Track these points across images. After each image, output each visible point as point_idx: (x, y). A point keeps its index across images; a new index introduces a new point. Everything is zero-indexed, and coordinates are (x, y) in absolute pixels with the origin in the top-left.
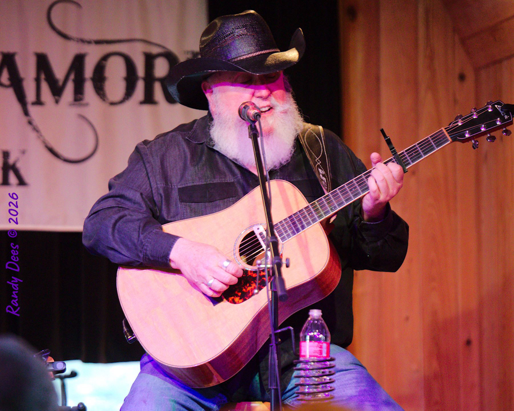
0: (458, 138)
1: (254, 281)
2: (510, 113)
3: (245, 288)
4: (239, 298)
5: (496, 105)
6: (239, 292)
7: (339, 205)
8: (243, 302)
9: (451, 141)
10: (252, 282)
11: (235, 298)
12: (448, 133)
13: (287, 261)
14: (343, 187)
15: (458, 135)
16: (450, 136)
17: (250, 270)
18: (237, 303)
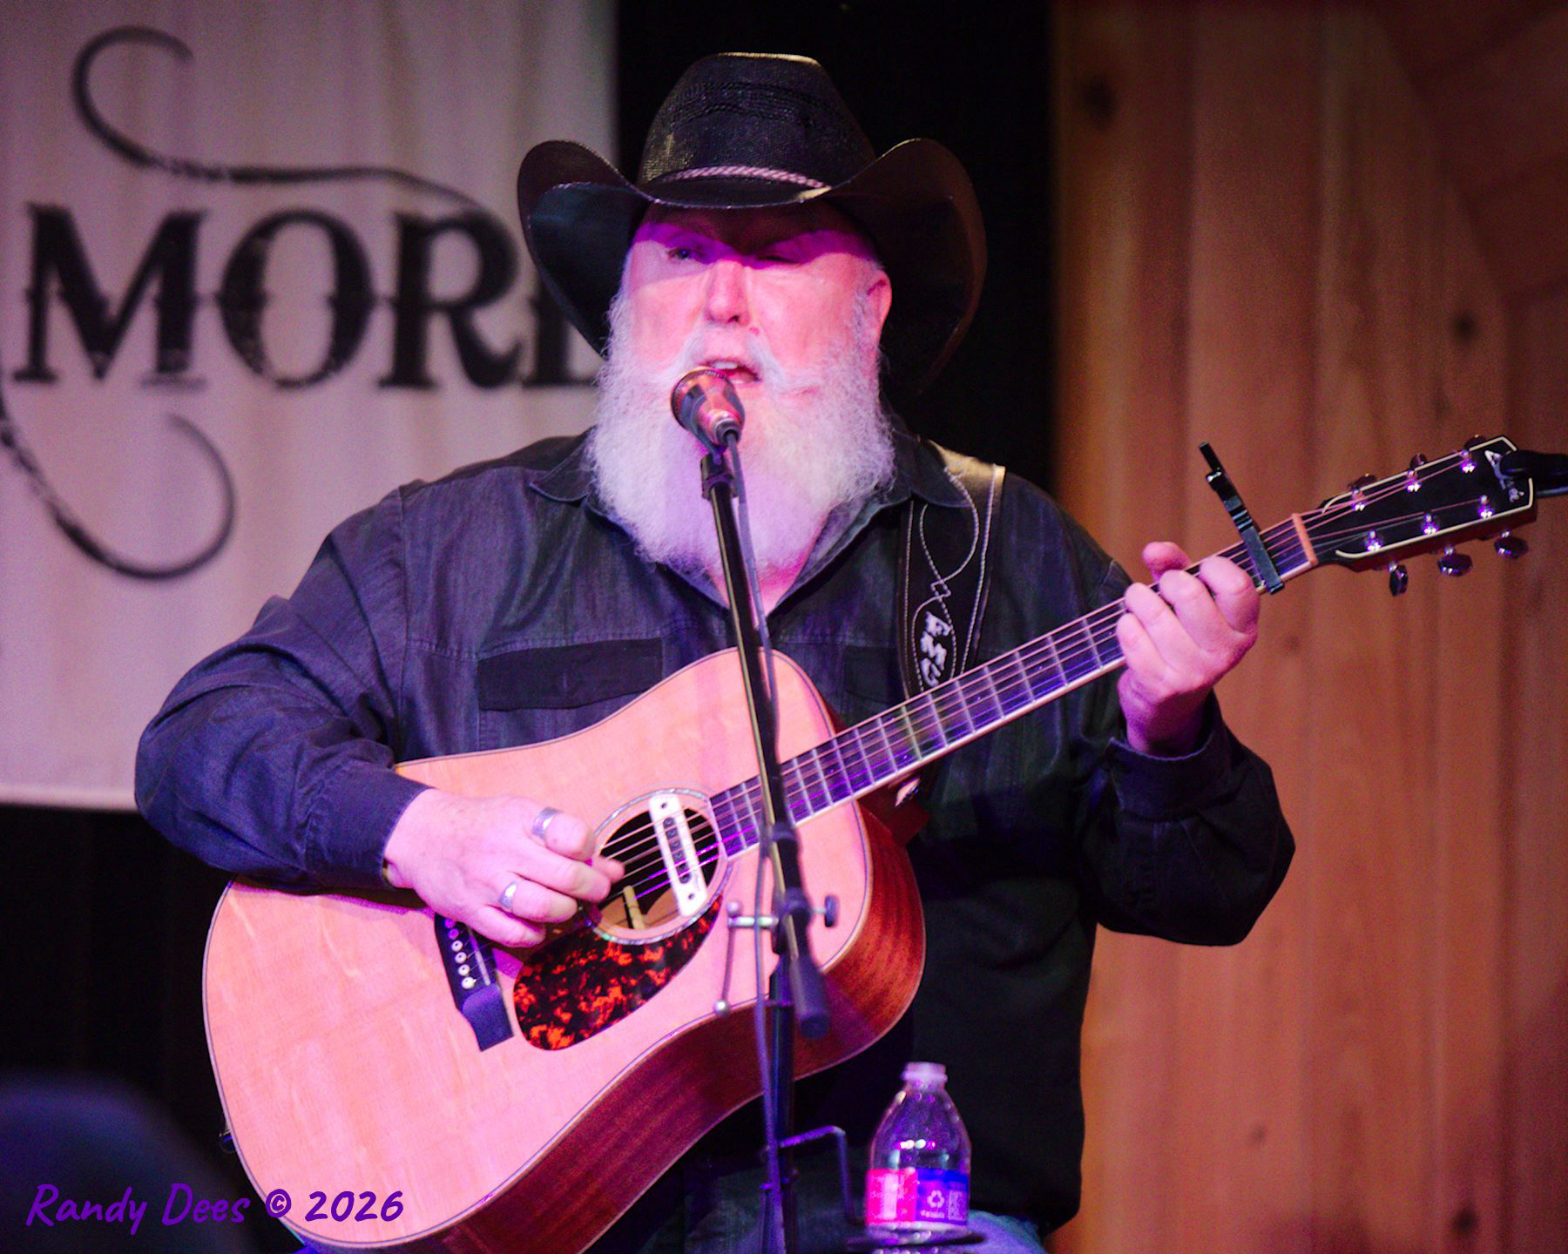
0: (1338, 552)
1: (618, 980)
2: (1530, 481)
3: (586, 1000)
4: (562, 1030)
5: (1490, 450)
6: (564, 1011)
7: (927, 747)
8: (570, 1044)
9: (1312, 563)
10: (613, 981)
11: (550, 1030)
12: (1308, 533)
13: (829, 906)
14: (946, 689)
15: (1341, 542)
16: (1313, 543)
17: (613, 939)
18: (554, 1046)
